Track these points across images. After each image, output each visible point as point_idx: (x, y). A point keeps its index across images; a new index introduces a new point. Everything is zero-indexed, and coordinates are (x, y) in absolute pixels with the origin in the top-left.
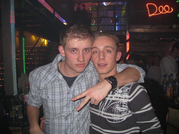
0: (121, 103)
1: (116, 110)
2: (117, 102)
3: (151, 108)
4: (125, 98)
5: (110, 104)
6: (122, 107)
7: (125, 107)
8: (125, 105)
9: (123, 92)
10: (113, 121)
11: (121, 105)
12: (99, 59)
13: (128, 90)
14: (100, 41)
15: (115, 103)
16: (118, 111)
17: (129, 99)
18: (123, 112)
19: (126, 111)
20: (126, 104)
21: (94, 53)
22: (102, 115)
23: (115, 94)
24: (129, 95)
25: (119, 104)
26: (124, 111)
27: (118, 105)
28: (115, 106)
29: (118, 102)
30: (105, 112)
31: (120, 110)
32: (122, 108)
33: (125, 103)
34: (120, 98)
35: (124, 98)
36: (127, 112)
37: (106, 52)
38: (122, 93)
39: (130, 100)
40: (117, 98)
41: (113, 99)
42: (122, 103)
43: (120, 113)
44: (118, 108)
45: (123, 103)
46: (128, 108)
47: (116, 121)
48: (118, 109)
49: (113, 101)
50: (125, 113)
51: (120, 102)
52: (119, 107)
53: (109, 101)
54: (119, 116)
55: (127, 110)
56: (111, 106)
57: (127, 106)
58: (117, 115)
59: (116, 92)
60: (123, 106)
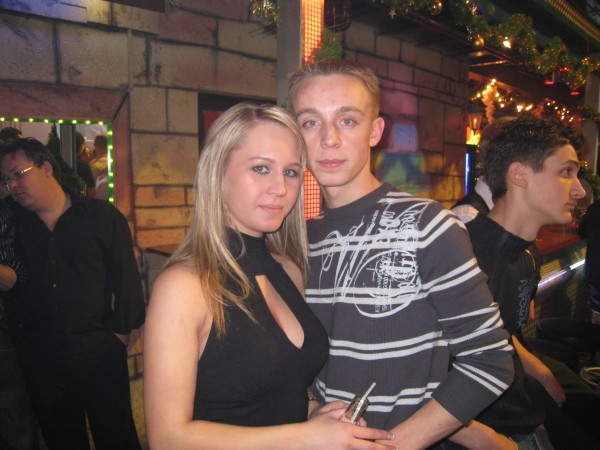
0: (396, 254)
1: (383, 276)
2: (384, 253)
3: (477, 270)
4: (410, 240)
5: (364, 261)
6: (400, 265)
7: (409, 266)
8: (409, 258)
9: (402, 222)
10: (374, 313)
11: (397, 259)
12: (321, 145)
13: (416, 217)
14: (323, 91)
15: (380, 257)
16: (390, 277)
17: (421, 240)
18: (403, 280)
19: (411, 278)
20: (413, 256)
21: (304, 124)
22: (342, 299)
23: (379, 232)
24: (421, 227)
25: (392, 258)
26: (404, 277)
27: (389, 262)
28: (379, 265)
29: (390, 252)
30: (352, 286)
31: (393, 276)
32: (401, 269)
33: (409, 255)
34: (393, 240)
35: (406, 238)
36: (415, 282)
37: (343, 123)
38: (398, 227)
39: (423, 245)
40: (385, 240)
41: (375, 245)
42: (400, 253)
43: (395, 285)
44: (388, 269)
45: (403, 255)
46: (416, 267)
47: (381, 312)
48: (388, 273)
49: (373, 252)
50: (409, 284)
51: (393, 253)
52: (391, 265)
53: (361, 253)
54: (391, 292)
55: (414, 274)
56: (368, 266)
57: (413, 263)
58: (385, 291)
59: (384, 228)
60: (404, 262)
